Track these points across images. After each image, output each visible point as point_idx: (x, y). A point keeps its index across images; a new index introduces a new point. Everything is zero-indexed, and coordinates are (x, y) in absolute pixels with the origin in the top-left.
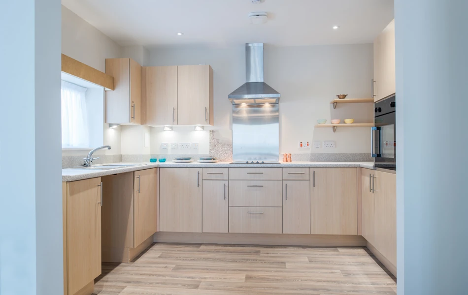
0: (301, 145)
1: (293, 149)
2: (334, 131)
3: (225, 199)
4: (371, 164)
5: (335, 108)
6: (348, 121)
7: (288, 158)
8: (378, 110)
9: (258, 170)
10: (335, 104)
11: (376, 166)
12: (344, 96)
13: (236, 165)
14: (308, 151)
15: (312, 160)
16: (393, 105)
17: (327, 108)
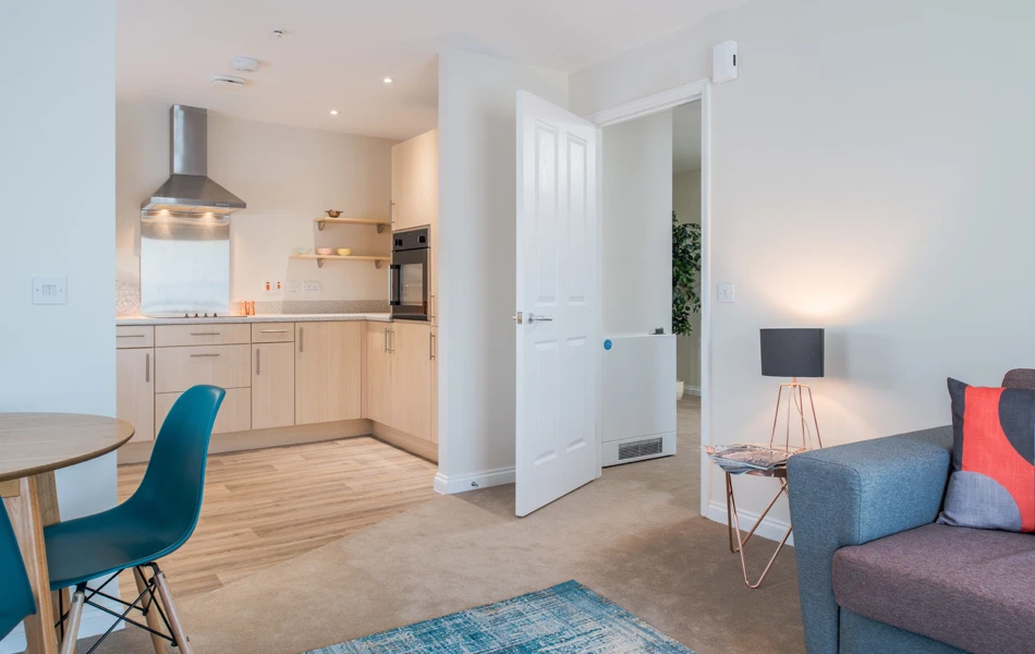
0: (268, 287)
1: (257, 295)
2: (320, 265)
3: (148, 380)
4: (387, 316)
5: (321, 230)
6: (343, 252)
7: (249, 308)
8: (398, 242)
9: (209, 329)
10: (321, 225)
11: (394, 317)
12: (338, 213)
13: (169, 321)
14: (279, 297)
15: (284, 312)
16: (423, 239)
17: (310, 229)
